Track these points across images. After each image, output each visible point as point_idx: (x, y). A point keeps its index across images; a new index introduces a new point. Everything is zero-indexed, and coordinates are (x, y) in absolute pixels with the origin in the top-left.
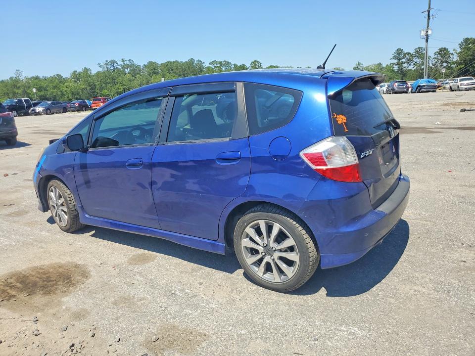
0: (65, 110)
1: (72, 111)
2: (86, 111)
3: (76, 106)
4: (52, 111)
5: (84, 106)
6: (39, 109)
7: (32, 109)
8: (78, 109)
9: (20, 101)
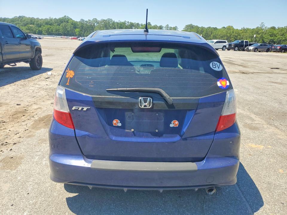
0: (268, 50)
1: (274, 52)
2: (284, 52)
3: (278, 48)
4: (259, 50)
5: (284, 49)
6: (251, 48)
7: (247, 47)
8: (278, 50)
9: (243, 42)
